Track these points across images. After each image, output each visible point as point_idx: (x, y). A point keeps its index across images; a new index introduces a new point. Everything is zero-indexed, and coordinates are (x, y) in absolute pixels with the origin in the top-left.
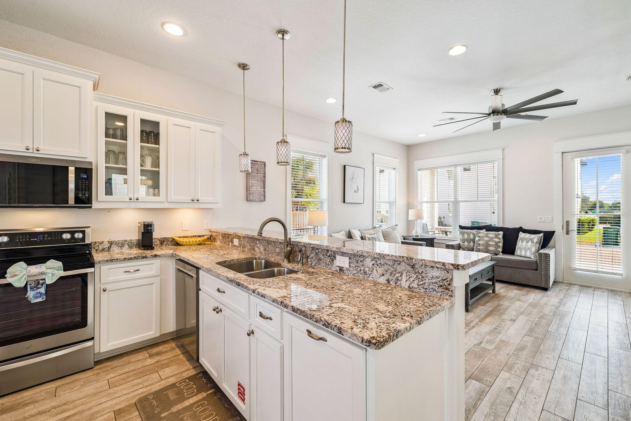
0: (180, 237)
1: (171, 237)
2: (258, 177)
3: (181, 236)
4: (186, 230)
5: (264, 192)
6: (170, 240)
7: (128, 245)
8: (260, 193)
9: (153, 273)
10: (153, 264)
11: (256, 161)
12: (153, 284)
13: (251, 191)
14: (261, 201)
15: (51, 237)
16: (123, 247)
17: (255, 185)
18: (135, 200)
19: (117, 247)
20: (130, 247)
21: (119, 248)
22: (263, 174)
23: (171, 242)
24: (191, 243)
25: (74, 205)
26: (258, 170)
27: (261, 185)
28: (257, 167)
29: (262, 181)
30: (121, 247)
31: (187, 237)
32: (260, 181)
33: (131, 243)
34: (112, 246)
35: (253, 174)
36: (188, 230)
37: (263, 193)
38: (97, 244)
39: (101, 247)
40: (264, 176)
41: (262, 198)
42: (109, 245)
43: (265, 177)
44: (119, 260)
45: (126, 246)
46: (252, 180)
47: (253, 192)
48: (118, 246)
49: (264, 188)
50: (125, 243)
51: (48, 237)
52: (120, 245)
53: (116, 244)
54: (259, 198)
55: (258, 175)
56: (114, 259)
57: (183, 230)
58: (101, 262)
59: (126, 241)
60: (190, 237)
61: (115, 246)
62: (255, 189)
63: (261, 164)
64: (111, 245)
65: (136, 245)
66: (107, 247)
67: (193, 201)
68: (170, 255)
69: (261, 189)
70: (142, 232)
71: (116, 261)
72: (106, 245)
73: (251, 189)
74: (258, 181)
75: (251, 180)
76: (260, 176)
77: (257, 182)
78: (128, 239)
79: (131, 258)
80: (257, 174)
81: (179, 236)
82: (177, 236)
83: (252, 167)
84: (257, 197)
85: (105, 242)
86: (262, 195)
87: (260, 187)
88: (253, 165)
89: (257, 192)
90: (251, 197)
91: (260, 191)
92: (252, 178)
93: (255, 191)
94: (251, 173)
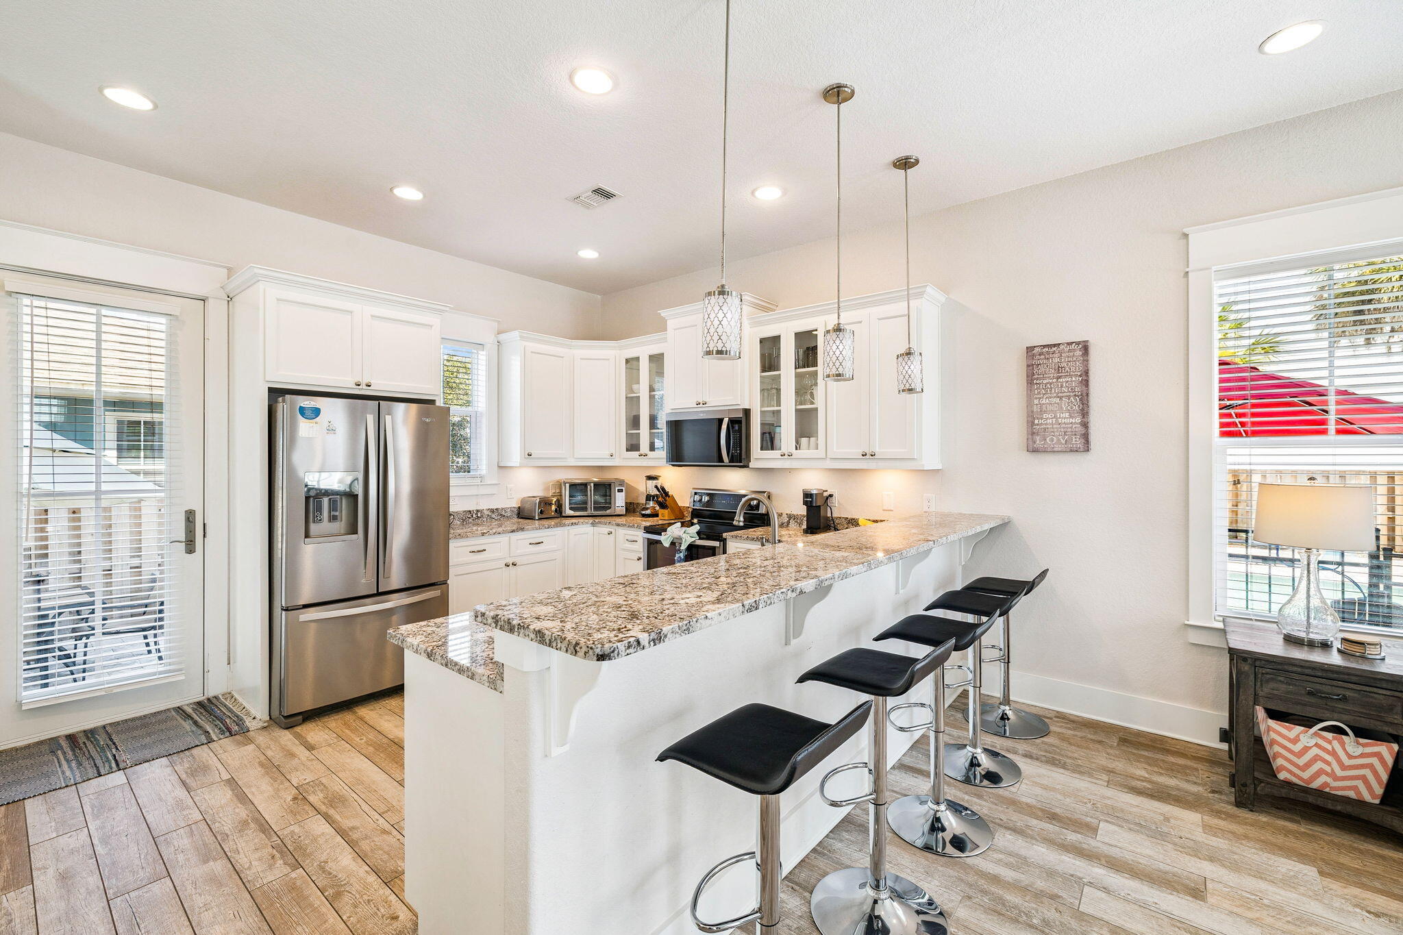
2: (1062, 387)
4: (889, 509)
5: (1085, 425)
8: (1069, 430)
11: (1055, 345)
13: (1038, 427)
14: (1071, 451)
16: (802, 524)
17: (1050, 407)
22: (1080, 376)
26: (1059, 369)
27: (1072, 408)
28: (1057, 360)
29: (1075, 395)
32: (1069, 397)
35: (1045, 381)
36: (894, 511)
37: (1081, 430)
40: (1081, 382)
41: (1078, 442)
43: (1086, 383)
46: (1040, 398)
47: (1045, 429)
48: (796, 522)
49: (1084, 413)
50: (804, 519)
54: (1063, 442)
55: (1061, 380)
61: (794, 521)
62: (1049, 421)
63: (1070, 351)
67: (865, 455)
69: (1071, 417)
70: (807, 504)
72: (785, 519)
73: (1036, 422)
74: (1061, 398)
75: (1036, 398)
76: (1068, 382)
77: (1058, 400)
80: (1059, 377)
83: (1040, 364)
84: (1059, 440)
85: (785, 515)
86: (1075, 435)
87: (1067, 414)
88: (1042, 357)
89: (1056, 428)
90: (1038, 442)
91: (1068, 424)
92: (1039, 393)
93: (1052, 424)
94: (1037, 379)
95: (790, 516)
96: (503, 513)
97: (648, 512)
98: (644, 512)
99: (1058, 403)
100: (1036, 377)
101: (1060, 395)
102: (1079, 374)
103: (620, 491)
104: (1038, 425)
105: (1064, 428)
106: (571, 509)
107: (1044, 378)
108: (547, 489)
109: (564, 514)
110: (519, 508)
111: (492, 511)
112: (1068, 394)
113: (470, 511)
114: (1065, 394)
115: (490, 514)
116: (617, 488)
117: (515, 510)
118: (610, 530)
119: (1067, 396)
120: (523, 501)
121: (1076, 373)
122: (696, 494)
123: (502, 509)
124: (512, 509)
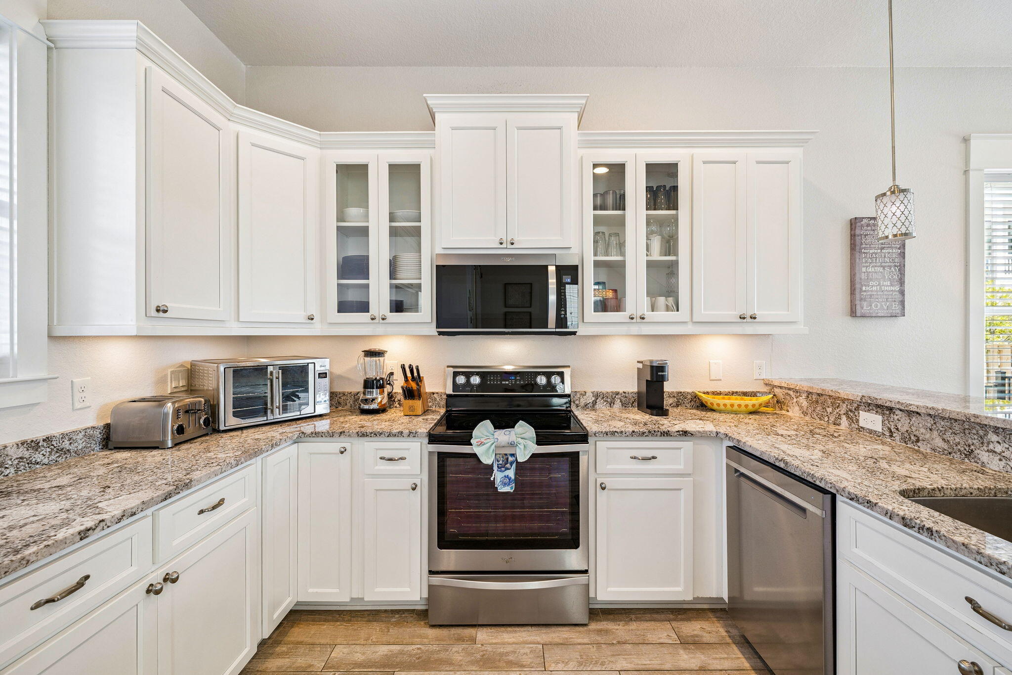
0: (708, 393)
1: (690, 391)
2: (885, 257)
3: (709, 390)
4: (717, 378)
5: (902, 293)
6: (689, 397)
7: (621, 401)
8: (890, 297)
9: (680, 467)
10: (680, 449)
12: (680, 489)
13: (865, 294)
14: (891, 316)
15: (523, 381)
16: (614, 404)
17: (875, 276)
18: (639, 320)
19: (605, 403)
20: (624, 405)
21: (608, 405)
22: (899, 248)
23: (691, 402)
24: (736, 408)
25: (554, 330)
27: (892, 277)
29: (895, 266)
30: (610, 404)
31: (720, 394)
32: (890, 267)
33: (625, 397)
34: (597, 401)
35: (871, 251)
36: (721, 380)
37: (898, 296)
38: (578, 395)
39: (583, 402)
40: (900, 254)
41: (896, 308)
42: (594, 399)
43: (903, 255)
44: (624, 433)
45: (618, 404)
46: (867, 267)
47: (871, 295)
48: (606, 401)
49: (902, 282)
50: (617, 396)
51: (520, 381)
52: (609, 400)
53: (603, 398)
54: (885, 308)
55: (884, 251)
56: (617, 432)
57: (712, 378)
58: (597, 435)
59: (617, 393)
60: (726, 395)
61: (602, 400)
62: (875, 288)
64: (597, 399)
65: (633, 403)
66: (591, 401)
67: (744, 318)
68: (712, 435)
69: (892, 285)
70: (647, 380)
71: (620, 435)
72: (590, 399)
73: (864, 288)
74: (884, 267)
75: (864, 267)
76: (889, 253)
77: (881, 269)
78: (621, 391)
79: (643, 433)
80: (882, 249)
81: (706, 390)
82: (702, 390)
83: (867, 235)
84: (882, 306)
85: (589, 394)
86: (895, 301)
87: (889, 283)
88: (869, 228)
89: (880, 295)
90: (865, 308)
91: (889, 291)
92: (866, 262)
93: (877, 291)
94: (865, 248)
95: (597, 396)
96: (66, 444)
97: (374, 406)
98: (366, 407)
99: (881, 272)
100: (864, 246)
101: (883, 264)
102: (898, 246)
103: (323, 375)
104: (865, 291)
105: (886, 295)
106: (236, 415)
107: (870, 248)
108: (162, 381)
109: (222, 428)
110: (108, 426)
111: (34, 445)
112: (890, 264)
114: (887, 264)
115: (27, 454)
116: (317, 372)
117: (97, 433)
118: (343, 445)
119: (889, 266)
120: (116, 411)
121: (896, 246)
122: (456, 374)
123: (63, 436)
124: (87, 433)
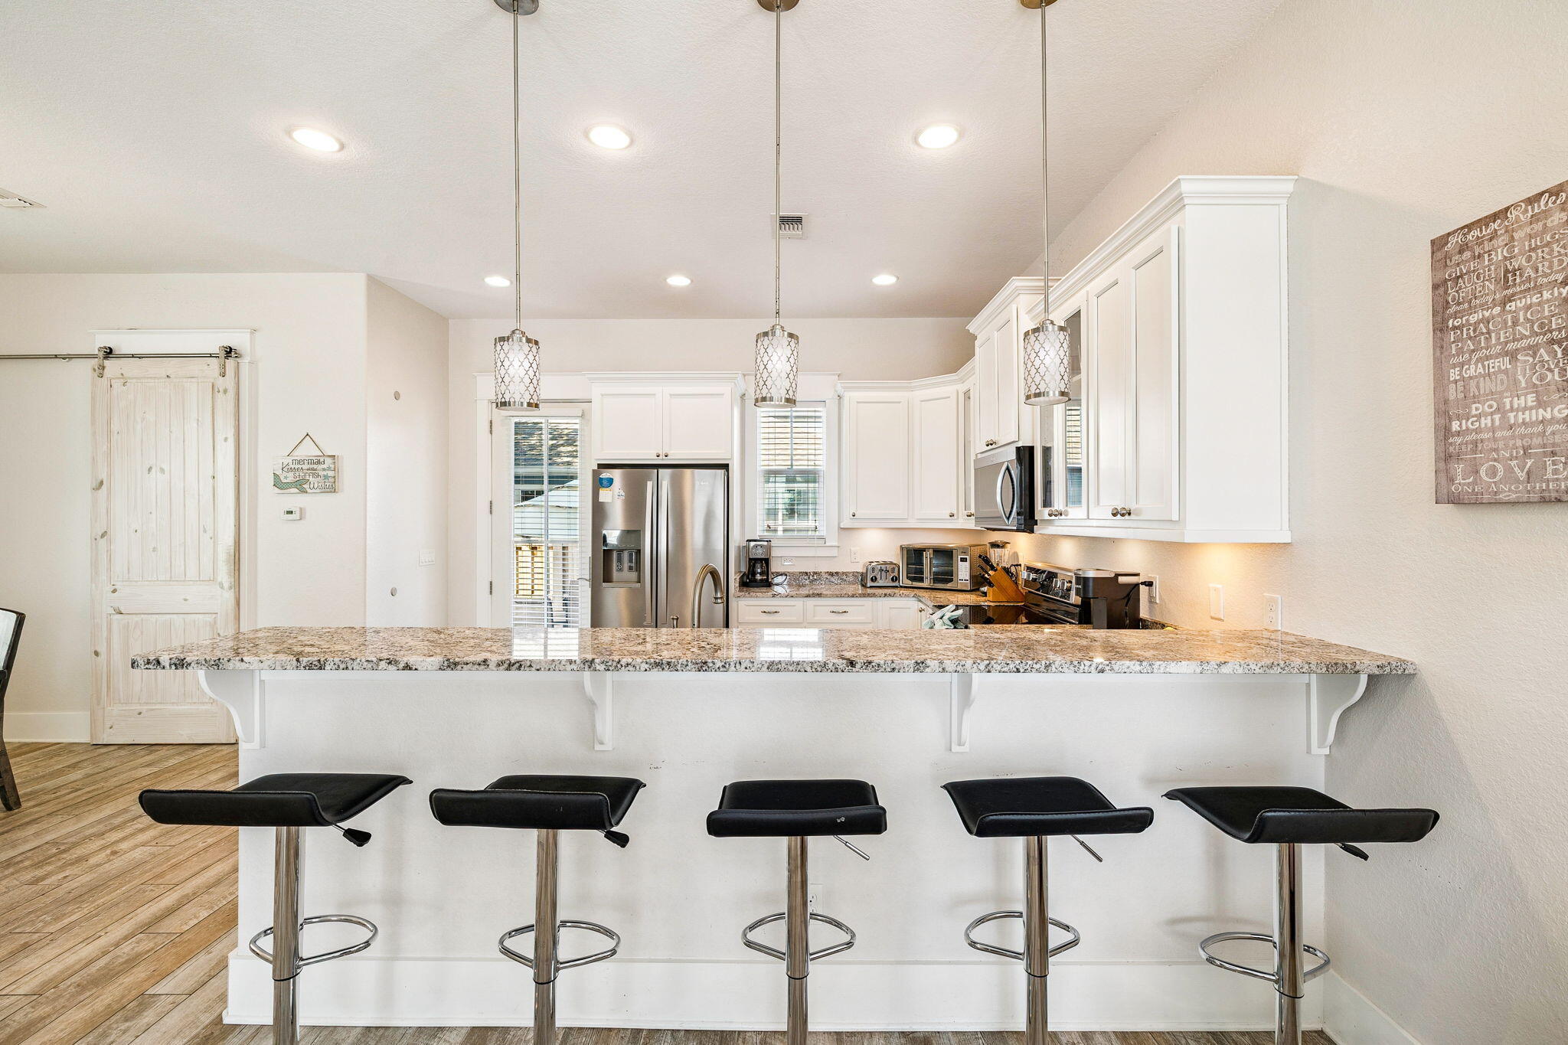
2: (1515, 323)
4: (1218, 616)
8: (1537, 441)
11: (1494, 217)
13: (1459, 440)
14: (1544, 501)
17: (1486, 385)
26: (1508, 276)
27: (1542, 378)
28: (1499, 255)
29: (1552, 342)
32: (1534, 350)
35: (1473, 319)
37: (1563, 436)
41: (1560, 473)
46: (1462, 365)
47: (1475, 443)
54: (1522, 477)
55: (1511, 306)
57: (1212, 615)
62: (1486, 422)
63: (1535, 219)
69: (1541, 404)
73: (1455, 426)
74: (1513, 356)
75: (1454, 366)
76: (1530, 307)
77: (1505, 363)
80: (1509, 299)
83: (1461, 276)
84: (1510, 470)
86: (1553, 454)
87: (1531, 399)
88: (1467, 254)
89: (1504, 438)
90: (1459, 479)
91: (1532, 424)
92: (1460, 351)
93: (1493, 430)
94: (1455, 316)
96: (844, 577)
99: (1506, 371)
100: (1451, 310)
101: (1510, 346)
102: (1560, 277)
103: (963, 560)
104: (1458, 433)
105: (1522, 437)
106: (907, 577)
107: (1472, 310)
109: (899, 584)
110: (863, 573)
111: (831, 574)
112: (1532, 341)
113: (806, 573)
114: (1524, 343)
116: (959, 557)
117: (858, 575)
118: (922, 607)
119: (1530, 347)
120: (867, 566)
121: (1552, 278)
123: (843, 573)
124: (854, 574)
